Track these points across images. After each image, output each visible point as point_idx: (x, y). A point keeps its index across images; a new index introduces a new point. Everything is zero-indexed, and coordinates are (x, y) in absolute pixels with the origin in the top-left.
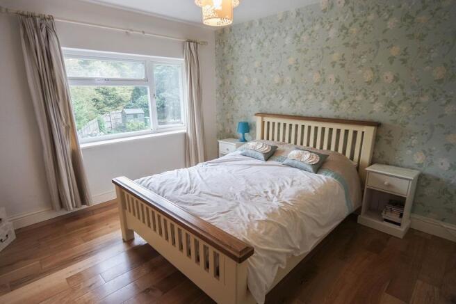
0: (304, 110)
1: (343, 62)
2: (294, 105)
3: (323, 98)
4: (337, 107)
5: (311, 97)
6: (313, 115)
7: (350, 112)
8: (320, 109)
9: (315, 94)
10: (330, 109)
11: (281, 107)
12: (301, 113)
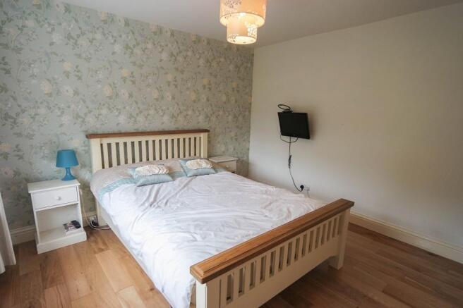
0: (147, 125)
1: (176, 83)
2: (135, 121)
3: (164, 113)
4: (176, 121)
5: (152, 112)
6: (156, 130)
7: (185, 124)
8: (163, 123)
9: (156, 110)
10: (171, 122)
11: (118, 124)
12: (145, 129)
